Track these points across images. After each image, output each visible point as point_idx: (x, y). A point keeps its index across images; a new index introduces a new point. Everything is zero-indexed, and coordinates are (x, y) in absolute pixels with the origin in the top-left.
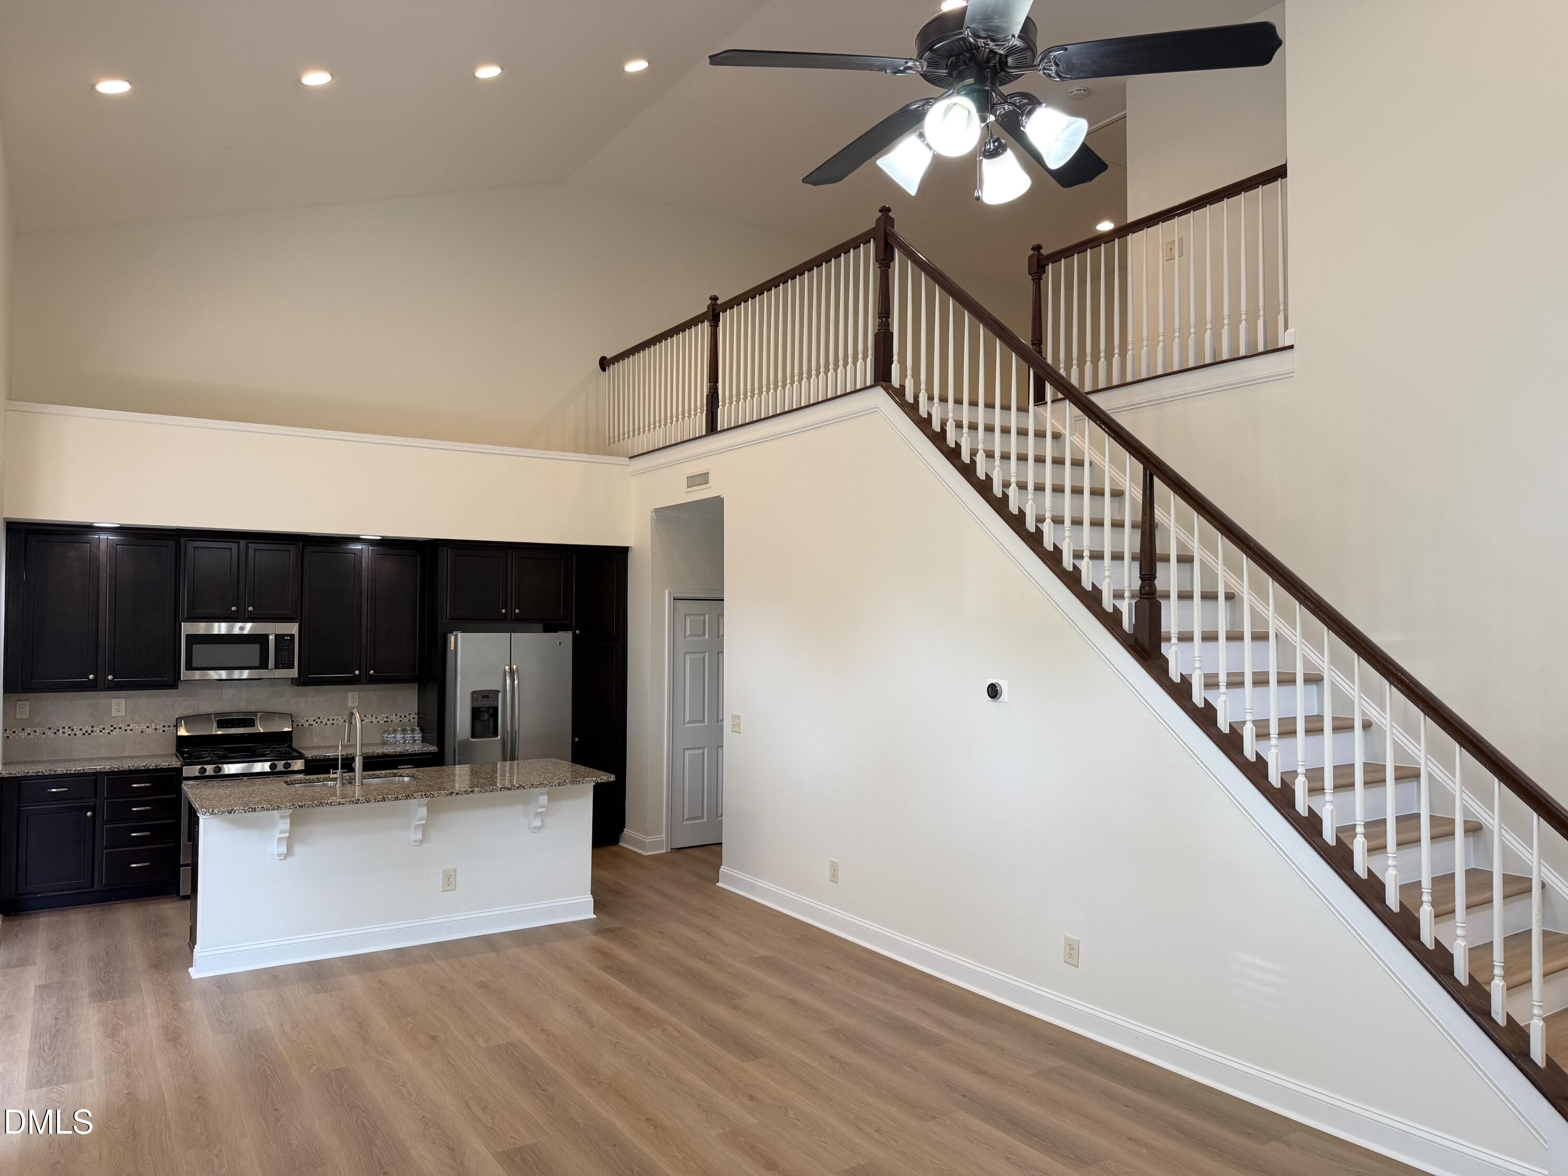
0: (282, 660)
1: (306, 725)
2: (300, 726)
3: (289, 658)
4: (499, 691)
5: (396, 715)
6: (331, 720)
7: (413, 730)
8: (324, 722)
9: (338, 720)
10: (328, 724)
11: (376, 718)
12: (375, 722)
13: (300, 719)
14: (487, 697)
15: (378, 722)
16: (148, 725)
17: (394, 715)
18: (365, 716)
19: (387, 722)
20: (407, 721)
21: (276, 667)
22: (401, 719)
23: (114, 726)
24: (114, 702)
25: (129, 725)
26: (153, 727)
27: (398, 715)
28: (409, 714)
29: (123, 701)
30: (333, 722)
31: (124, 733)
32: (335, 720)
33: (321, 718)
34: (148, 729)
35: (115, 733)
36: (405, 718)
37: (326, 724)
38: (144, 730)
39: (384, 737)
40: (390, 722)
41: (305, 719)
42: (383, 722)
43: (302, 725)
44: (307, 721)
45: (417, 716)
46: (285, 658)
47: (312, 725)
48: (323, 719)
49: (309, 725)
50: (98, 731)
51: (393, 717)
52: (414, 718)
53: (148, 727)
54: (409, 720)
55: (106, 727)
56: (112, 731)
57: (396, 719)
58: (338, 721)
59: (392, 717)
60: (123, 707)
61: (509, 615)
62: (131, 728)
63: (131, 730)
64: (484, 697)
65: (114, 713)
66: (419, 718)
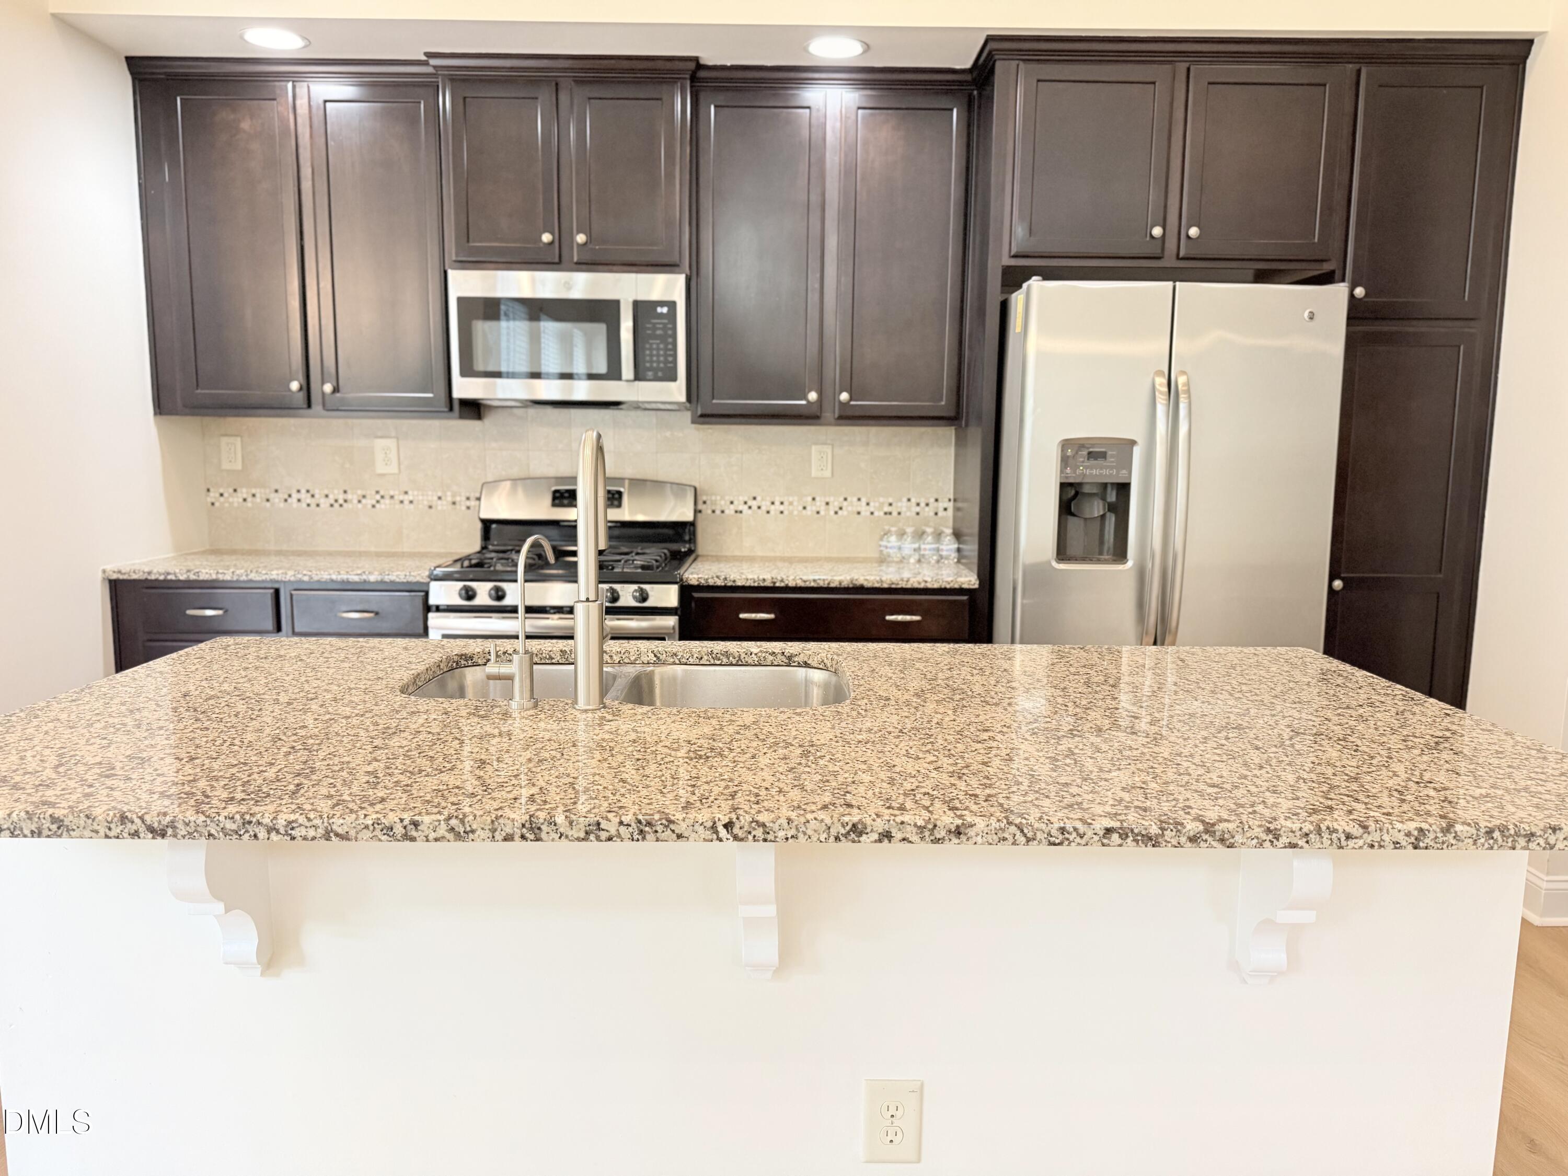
0: (651, 362)
1: (730, 510)
2: (718, 512)
3: (666, 356)
4: (1133, 443)
5: (909, 500)
6: (777, 503)
7: (938, 536)
8: (764, 508)
9: (791, 503)
10: (772, 513)
11: (868, 504)
12: (865, 511)
13: (718, 498)
14: (1103, 455)
15: (872, 513)
16: (440, 494)
17: (905, 500)
18: (845, 499)
19: (890, 513)
20: (932, 514)
21: (638, 377)
22: (918, 509)
23: (382, 493)
24: (380, 443)
25: (406, 493)
26: (450, 499)
27: (913, 500)
28: (937, 500)
29: (391, 443)
30: (782, 508)
31: (398, 506)
32: (786, 503)
33: (759, 498)
34: (439, 502)
35: (383, 506)
36: (927, 509)
37: (768, 512)
38: (434, 504)
39: (880, 546)
40: (895, 514)
41: (728, 498)
42: (882, 514)
43: (723, 512)
44: (732, 503)
45: (951, 504)
46: (658, 355)
47: (741, 512)
48: (763, 500)
49: (736, 512)
50: (355, 501)
51: (902, 505)
52: (945, 509)
53: (440, 498)
54: (936, 514)
55: (368, 493)
56: (378, 502)
57: (909, 509)
58: (791, 508)
59: (899, 504)
60: (393, 455)
61: (1171, 245)
62: (411, 498)
63: (411, 502)
64: (1091, 455)
65: (380, 469)
66: (957, 509)
